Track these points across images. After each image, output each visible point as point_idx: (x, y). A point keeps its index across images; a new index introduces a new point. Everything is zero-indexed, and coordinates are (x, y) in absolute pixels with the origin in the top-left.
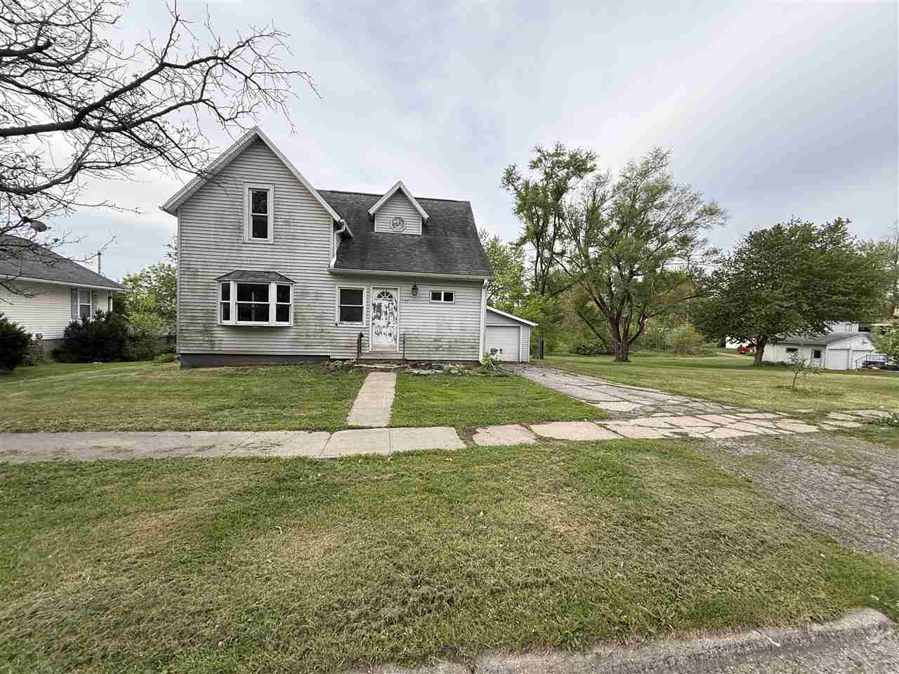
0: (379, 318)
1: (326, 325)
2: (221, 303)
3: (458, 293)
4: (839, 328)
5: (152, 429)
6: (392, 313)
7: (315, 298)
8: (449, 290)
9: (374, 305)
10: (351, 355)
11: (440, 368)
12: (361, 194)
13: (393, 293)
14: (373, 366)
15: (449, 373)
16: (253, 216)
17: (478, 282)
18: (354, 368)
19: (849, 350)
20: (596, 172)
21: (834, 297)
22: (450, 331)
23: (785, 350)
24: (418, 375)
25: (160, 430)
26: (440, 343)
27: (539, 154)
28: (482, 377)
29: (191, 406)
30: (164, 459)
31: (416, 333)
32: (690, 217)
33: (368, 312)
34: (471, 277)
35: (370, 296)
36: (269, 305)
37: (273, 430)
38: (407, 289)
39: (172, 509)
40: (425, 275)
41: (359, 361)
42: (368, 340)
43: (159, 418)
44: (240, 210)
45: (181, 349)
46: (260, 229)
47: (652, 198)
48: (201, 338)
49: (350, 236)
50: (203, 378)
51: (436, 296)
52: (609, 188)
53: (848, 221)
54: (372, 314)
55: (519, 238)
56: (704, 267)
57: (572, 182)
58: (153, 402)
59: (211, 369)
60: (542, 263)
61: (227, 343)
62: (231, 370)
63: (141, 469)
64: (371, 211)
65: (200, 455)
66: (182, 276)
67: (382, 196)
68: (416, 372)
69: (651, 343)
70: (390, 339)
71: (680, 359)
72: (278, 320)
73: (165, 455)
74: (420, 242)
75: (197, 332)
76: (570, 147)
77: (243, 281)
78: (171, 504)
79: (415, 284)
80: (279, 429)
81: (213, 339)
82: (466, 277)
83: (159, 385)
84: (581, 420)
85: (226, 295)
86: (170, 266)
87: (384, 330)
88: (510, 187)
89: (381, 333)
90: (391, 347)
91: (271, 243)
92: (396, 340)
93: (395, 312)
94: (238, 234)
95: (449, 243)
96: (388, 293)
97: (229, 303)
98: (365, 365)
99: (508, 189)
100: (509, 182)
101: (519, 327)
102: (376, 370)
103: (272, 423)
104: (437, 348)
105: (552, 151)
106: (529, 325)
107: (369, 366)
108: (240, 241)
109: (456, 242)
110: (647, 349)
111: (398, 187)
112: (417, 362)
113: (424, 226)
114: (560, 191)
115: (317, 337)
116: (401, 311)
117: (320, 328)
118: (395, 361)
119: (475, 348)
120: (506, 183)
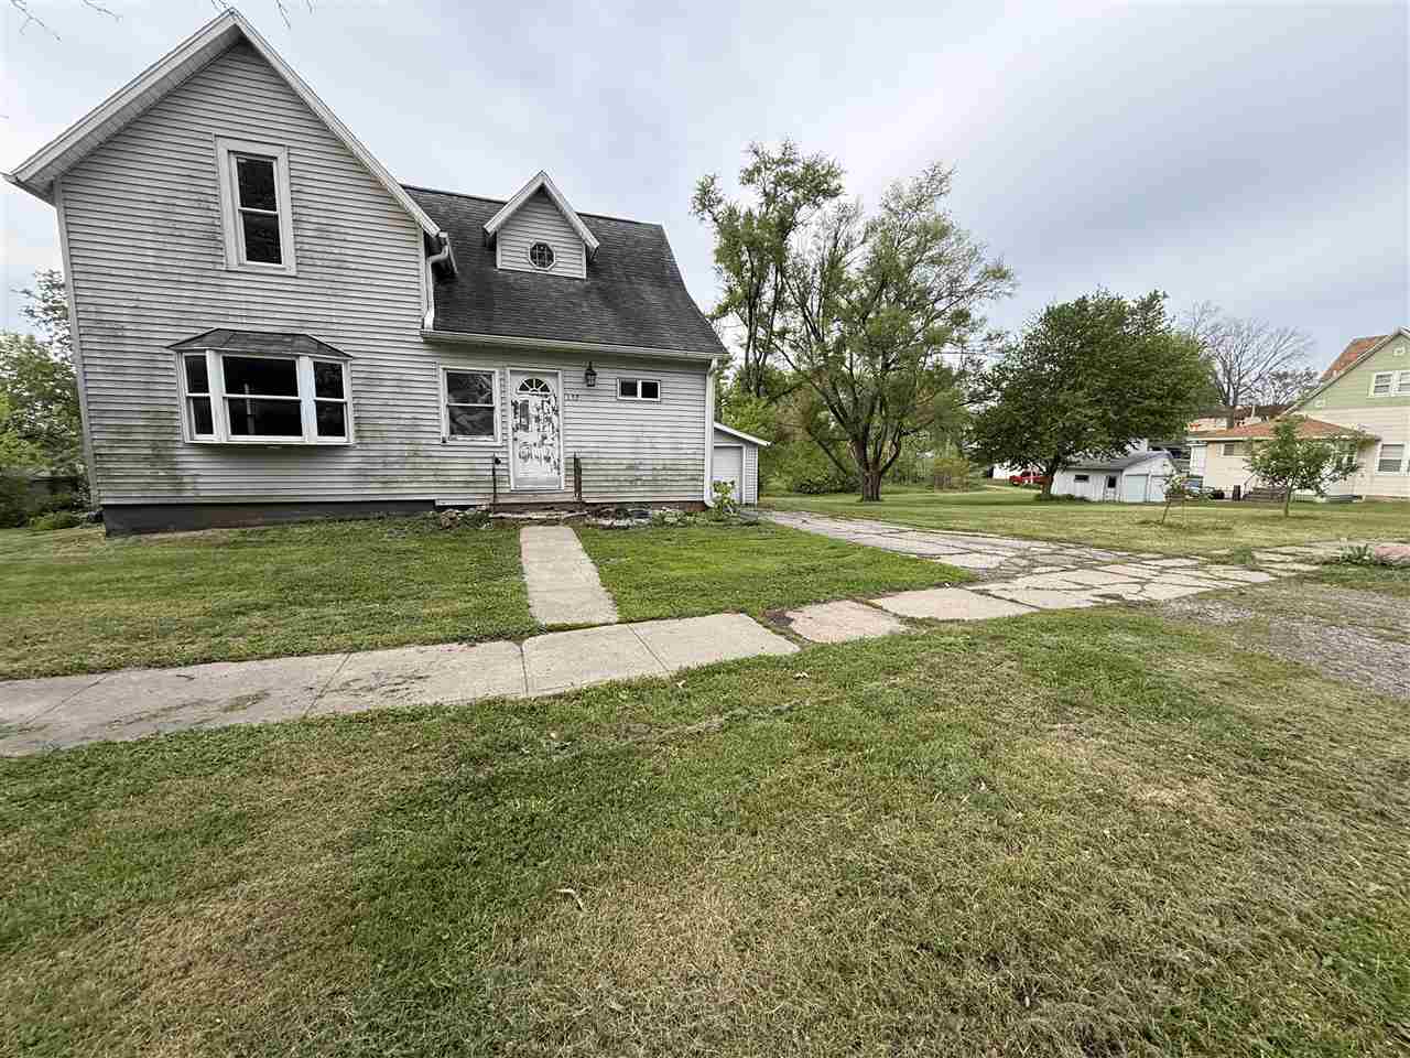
0: (526, 428)
1: (424, 442)
2: (188, 398)
3: (668, 383)
4: (1143, 446)
5: (83, 669)
6: (549, 420)
7: (397, 390)
8: (650, 377)
9: (515, 404)
10: (479, 499)
11: (645, 515)
12: (459, 196)
13: (547, 381)
14: (523, 516)
15: (661, 522)
16: (244, 213)
17: (703, 363)
18: (489, 520)
19: (1147, 475)
20: (841, 198)
21: (1147, 402)
22: (654, 451)
23: (1073, 477)
24: (610, 527)
25: (106, 669)
26: (638, 473)
27: (755, 159)
28: (718, 527)
29: (163, 610)
30: (147, 741)
31: (595, 456)
32: (969, 281)
33: (503, 418)
34: (690, 354)
35: (505, 386)
36: (299, 401)
37: (386, 646)
38: (575, 374)
39: (234, 883)
40: (610, 348)
41: (495, 507)
42: (508, 470)
43: (93, 640)
44: (211, 199)
45: (103, 495)
46: (262, 243)
47: (921, 248)
48: (148, 473)
49: (453, 272)
50: (170, 553)
51: (628, 389)
52: (857, 228)
53: (1165, 296)
54: (512, 421)
55: (716, 305)
56: (983, 357)
57: (803, 213)
58: (62, 606)
59: (181, 535)
60: (755, 347)
61: (211, 481)
62: (232, 534)
63: (89, 773)
64: (491, 227)
65: (240, 719)
66: (85, 338)
67: (505, 204)
68: (608, 523)
69: (899, 475)
70: (547, 466)
71: (940, 495)
72: (321, 432)
73: (145, 731)
74: (587, 291)
75: (136, 459)
76: (805, 153)
77: (237, 350)
78: (222, 867)
79: (590, 364)
80: (400, 644)
81: (178, 472)
82: (677, 353)
83: (65, 571)
84: (939, 586)
85: (198, 379)
86: (31, 338)
87: (535, 451)
88: (707, 215)
89: (530, 455)
90: (549, 482)
91: (294, 274)
92: (559, 469)
93: (554, 418)
94: (212, 251)
95: (638, 296)
96: (539, 383)
97: (208, 398)
98: (509, 515)
99: (703, 219)
100: (704, 206)
101: (741, 448)
102: (531, 522)
103: (377, 632)
104: (631, 481)
105: (777, 156)
106: (755, 445)
107: (516, 516)
108: (218, 267)
109: (651, 295)
110: (894, 482)
111: (537, 185)
112: (599, 507)
113: (589, 263)
114: (785, 227)
115: (407, 466)
116: (567, 415)
117: (411, 447)
118: (562, 506)
119: (697, 478)
120: (700, 207)
